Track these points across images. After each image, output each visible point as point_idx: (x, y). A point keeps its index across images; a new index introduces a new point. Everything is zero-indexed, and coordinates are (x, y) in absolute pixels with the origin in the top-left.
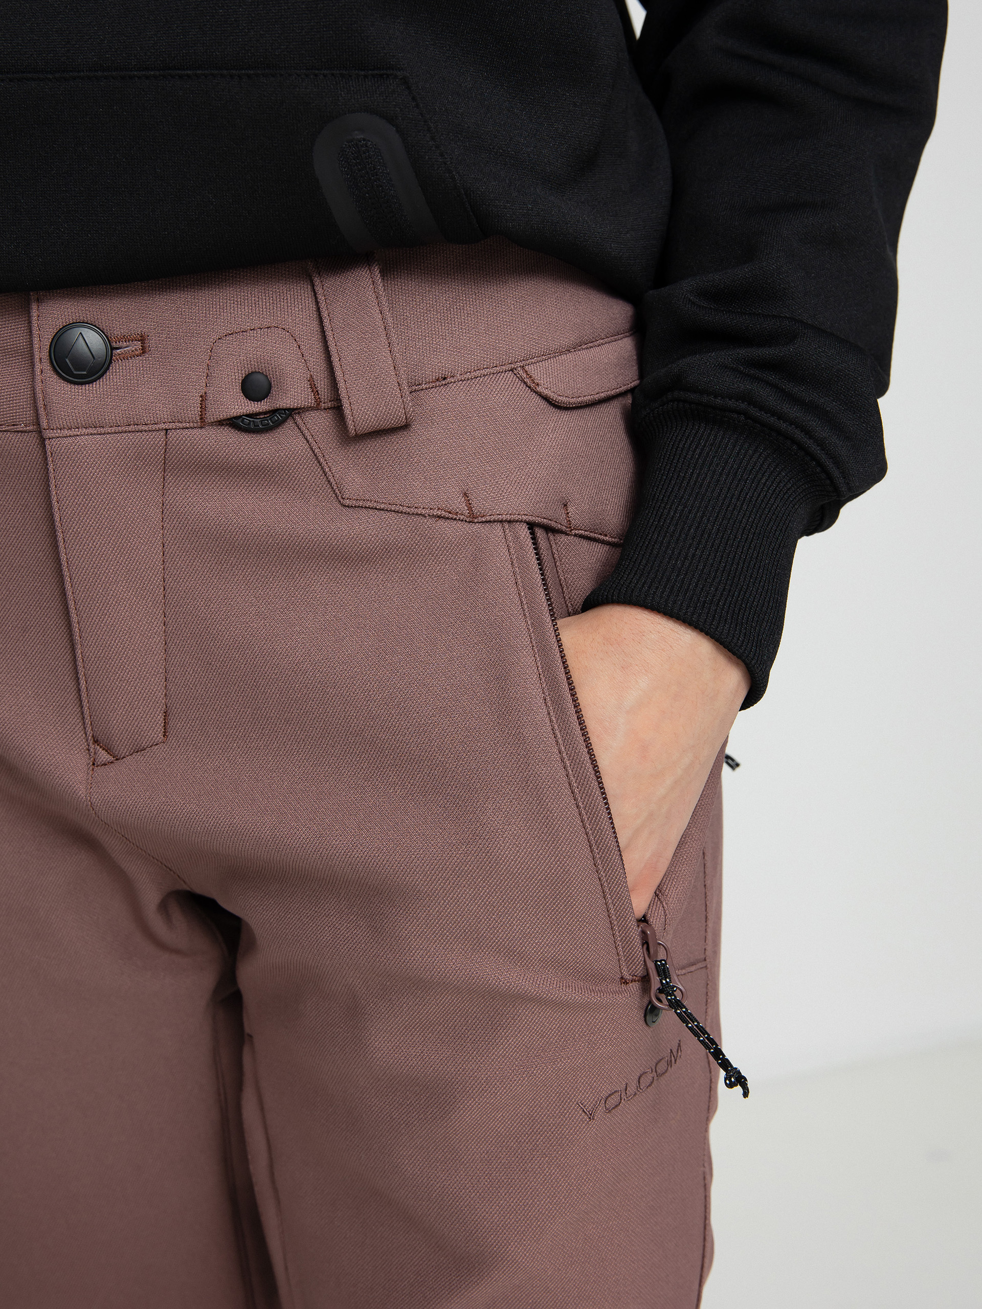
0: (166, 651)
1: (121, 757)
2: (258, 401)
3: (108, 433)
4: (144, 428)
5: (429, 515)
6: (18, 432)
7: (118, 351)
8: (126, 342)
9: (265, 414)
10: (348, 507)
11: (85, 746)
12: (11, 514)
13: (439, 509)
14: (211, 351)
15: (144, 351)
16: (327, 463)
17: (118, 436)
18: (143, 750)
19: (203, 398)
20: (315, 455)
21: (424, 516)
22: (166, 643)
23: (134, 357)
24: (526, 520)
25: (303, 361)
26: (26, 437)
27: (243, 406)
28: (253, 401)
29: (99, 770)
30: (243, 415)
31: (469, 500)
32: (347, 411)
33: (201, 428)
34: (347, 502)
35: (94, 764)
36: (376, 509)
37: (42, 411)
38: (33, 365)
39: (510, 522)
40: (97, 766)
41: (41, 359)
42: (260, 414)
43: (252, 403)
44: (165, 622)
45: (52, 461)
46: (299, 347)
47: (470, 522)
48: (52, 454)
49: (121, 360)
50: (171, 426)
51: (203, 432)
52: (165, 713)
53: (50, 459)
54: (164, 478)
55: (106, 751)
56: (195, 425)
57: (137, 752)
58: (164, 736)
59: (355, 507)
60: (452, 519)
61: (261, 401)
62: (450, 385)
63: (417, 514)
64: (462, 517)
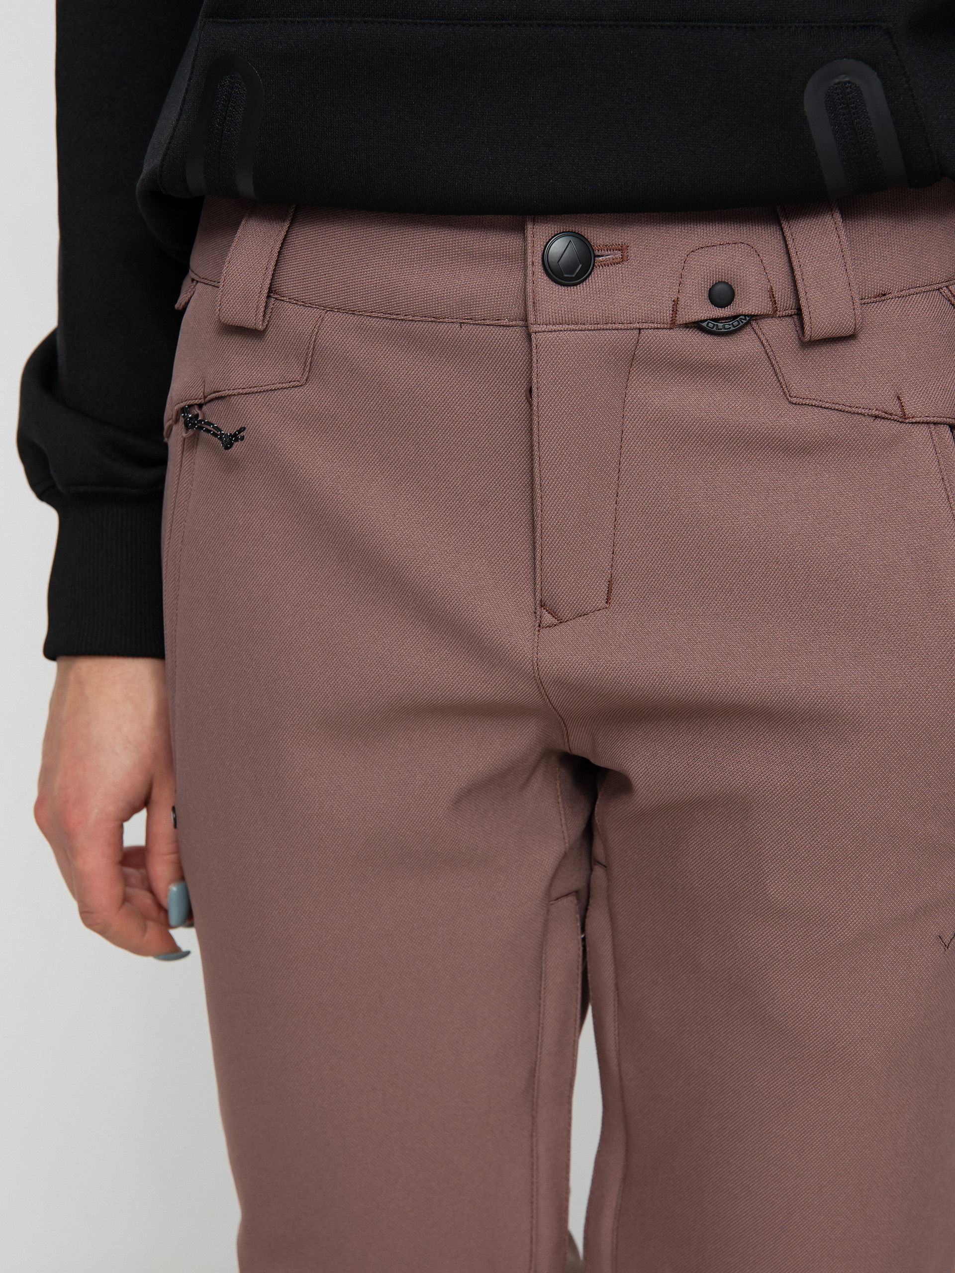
0: (615, 526)
1: (566, 620)
2: (722, 308)
3: (588, 330)
4: (620, 326)
5: (868, 415)
6: (500, 326)
7: (600, 258)
8: (607, 251)
9: (726, 320)
10: (795, 404)
11: (532, 609)
12: (481, 400)
13: (877, 410)
14: (685, 262)
15: (623, 260)
16: (778, 365)
17: (596, 333)
18: (586, 615)
19: (676, 302)
20: (769, 357)
21: (864, 415)
22: (616, 520)
23: (614, 264)
24: (949, 423)
25: (765, 273)
26: (509, 331)
27: (707, 311)
28: (718, 307)
29: (544, 632)
30: (709, 319)
31: (902, 403)
32: (806, 318)
33: (670, 329)
34: (794, 400)
35: (539, 626)
36: (821, 407)
37: (530, 308)
38: (525, 268)
39: (935, 424)
40: (543, 628)
41: (533, 263)
42: (723, 319)
43: (717, 309)
44: (617, 501)
45: (537, 353)
46: (762, 261)
47: (901, 422)
48: (536, 346)
49: (603, 267)
50: (645, 325)
51: (672, 333)
52: (609, 582)
53: (534, 351)
54: (629, 373)
55: (552, 614)
56: (666, 326)
57: (580, 616)
58: (606, 603)
59: (802, 404)
60: (887, 418)
61: (725, 307)
62: (888, 301)
63: (858, 413)
64: (896, 418)
